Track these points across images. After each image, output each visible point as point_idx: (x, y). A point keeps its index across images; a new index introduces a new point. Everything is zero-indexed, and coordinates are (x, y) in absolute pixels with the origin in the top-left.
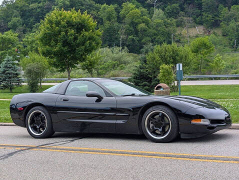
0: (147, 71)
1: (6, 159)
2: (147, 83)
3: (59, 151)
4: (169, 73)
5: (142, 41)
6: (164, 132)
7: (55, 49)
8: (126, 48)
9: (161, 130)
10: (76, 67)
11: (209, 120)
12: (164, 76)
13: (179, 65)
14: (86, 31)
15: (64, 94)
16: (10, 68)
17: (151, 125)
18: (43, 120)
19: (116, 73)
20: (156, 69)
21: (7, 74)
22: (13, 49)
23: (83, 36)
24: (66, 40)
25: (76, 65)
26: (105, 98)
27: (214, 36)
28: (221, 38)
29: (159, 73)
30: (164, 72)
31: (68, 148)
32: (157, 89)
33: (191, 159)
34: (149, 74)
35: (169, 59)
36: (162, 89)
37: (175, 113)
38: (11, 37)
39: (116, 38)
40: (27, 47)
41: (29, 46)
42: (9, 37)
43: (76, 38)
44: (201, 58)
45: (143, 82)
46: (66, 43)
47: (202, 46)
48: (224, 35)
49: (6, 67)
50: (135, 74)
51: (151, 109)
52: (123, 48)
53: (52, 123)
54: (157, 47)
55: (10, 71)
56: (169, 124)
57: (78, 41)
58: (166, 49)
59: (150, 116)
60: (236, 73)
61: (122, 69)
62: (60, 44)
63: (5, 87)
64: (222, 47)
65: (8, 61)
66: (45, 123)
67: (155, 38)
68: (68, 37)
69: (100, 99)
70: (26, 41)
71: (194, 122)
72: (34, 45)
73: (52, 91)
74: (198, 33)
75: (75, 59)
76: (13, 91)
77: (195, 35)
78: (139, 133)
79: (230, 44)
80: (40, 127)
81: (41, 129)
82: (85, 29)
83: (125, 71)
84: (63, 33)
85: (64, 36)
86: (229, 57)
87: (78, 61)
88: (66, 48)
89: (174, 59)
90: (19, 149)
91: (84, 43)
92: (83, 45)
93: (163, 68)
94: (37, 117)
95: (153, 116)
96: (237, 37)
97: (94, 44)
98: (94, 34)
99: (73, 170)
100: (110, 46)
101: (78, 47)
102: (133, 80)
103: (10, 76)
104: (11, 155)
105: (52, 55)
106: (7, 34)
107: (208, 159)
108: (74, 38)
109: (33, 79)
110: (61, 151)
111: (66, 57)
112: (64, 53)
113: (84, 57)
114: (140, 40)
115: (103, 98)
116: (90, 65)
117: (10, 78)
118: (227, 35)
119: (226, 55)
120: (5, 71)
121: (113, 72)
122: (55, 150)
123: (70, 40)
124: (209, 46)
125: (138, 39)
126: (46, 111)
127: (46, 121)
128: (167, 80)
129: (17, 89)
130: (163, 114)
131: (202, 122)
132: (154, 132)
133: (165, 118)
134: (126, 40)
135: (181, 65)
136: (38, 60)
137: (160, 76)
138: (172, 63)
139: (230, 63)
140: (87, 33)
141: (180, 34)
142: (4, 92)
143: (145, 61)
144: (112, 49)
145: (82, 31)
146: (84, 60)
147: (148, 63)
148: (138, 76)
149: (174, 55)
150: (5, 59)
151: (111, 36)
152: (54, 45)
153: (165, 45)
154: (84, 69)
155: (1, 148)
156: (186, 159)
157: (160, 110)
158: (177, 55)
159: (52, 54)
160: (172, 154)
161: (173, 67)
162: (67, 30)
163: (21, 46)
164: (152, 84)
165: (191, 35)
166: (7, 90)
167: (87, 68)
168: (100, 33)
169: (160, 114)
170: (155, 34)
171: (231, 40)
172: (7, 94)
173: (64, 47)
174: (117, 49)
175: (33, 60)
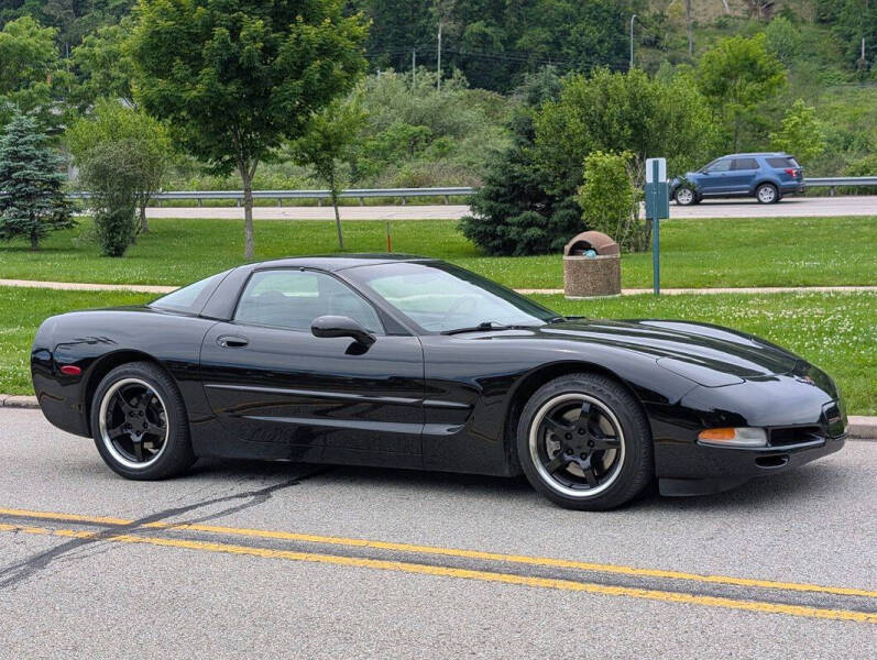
0: (536, 170)
1: (22, 585)
2: (536, 214)
3: (213, 546)
4: (619, 186)
5: (520, 42)
6: (598, 473)
7: (193, 93)
8: (457, 72)
9: (587, 463)
10: (275, 155)
11: (766, 429)
12: (598, 193)
13: (656, 165)
14: (307, 21)
15: (231, 320)
16: (29, 159)
17: (552, 446)
18: (153, 413)
19: (422, 170)
20: (569, 165)
21: (18, 181)
22: (38, 85)
23: (298, 41)
24: (234, 59)
25: (273, 150)
26: (382, 342)
27: (788, 25)
28: (809, 29)
29: (581, 182)
30: (598, 181)
31: (250, 533)
32: (572, 252)
33: (698, 599)
34: (545, 181)
35: (616, 127)
36: (591, 254)
37: (640, 404)
38: (31, 41)
39: (422, 33)
40: (89, 77)
41: (97, 76)
42: (24, 39)
43: (270, 50)
44: (738, 113)
45: (522, 209)
46: (231, 68)
47: (743, 69)
48: (822, 21)
49: (15, 156)
50: (491, 181)
51: (550, 387)
52: (448, 75)
53: (187, 421)
54: (574, 83)
55: (31, 169)
56: (617, 444)
57: (279, 59)
58: (605, 91)
59: (548, 413)
60: (865, 171)
61: (443, 155)
62: (208, 72)
63: (13, 230)
64: (814, 66)
65: (21, 132)
66: (160, 423)
67: (566, 33)
68: (242, 46)
69: (361, 344)
70: (85, 56)
71: (709, 438)
72: (114, 72)
73: (187, 305)
74: (728, 11)
75: (270, 129)
76: (42, 243)
77: (713, 21)
78: (507, 473)
79: (844, 51)
80: (146, 438)
81: (148, 446)
82: (304, 15)
83: (454, 162)
84: (221, 32)
85: (224, 42)
86: (840, 104)
87: (283, 136)
88: (232, 88)
89: (638, 128)
90: (70, 534)
91: (303, 67)
92: (298, 75)
93: (594, 165)
94: (134, 401)
95: (558, 414)
96: (870, 29)
97: (338, 69)
98: (340, 34)
99: (268, 643)
100: (399, 64)
101: (279, 81)
102: (485, 204)
103: (30, 189)
104: (42, 566)
105: (184, 113)
106: (14, 32)
107: (760, 596)
108: (263, 49)
109: (114, 203)
110: (223, 548)
111: (237, 120)
112: (228, 106)
113: (301, 119)
114: (512, 39)
115: (372, 341)
116: (326, 147)
117: (29, 196)
118: (834, 19)
119: (827, 97)
120: (11, 170)
121: (408, 168)
122: (198, 545)
123: (250, 58)
124: (766, 67)
125: (504, 34)
126: (164, 382)
127: (165, 417)
128: (611, 208)
129: (54, 238)
130: (593, 407)
131: (738, 439)
132: (561, 472)
133: (603, 420)
134: (460, 39)
135: (662, 162)
136: (130, 127)
137: (582, 195)
138: (631, 143)
139: (844, 127)
140: (311, 31)
141: (660, 18)
142: (11, 250)
143: (530, 135)
144: (405, 76)
145: (295, 22)
146: (301, 130)
147: (539, 140)
148: (503, 190)
149: (635, 114)
150: (9, 127)
151: (400, 22)
152: (186, 78)
153: (603, 74)
154: (303, 163)
155: (4, 527)
156: (677, 596)
157: (585, 393)
158: (649, 112)
159: (180, 110)
160: (628, 571)
161: (633, 160)
162: (239, 19)
163: (69, 76)
164: (555, 218)
165: (699, 19)
166: (17, 242)
167: (314, 159)
168: (360, 30)
169: (586, 407)
170: (567, 17)
171: (849, 38)
172: (20, 257)
173: (226, 83)
174: (423, 77)
175: (114, 131)
